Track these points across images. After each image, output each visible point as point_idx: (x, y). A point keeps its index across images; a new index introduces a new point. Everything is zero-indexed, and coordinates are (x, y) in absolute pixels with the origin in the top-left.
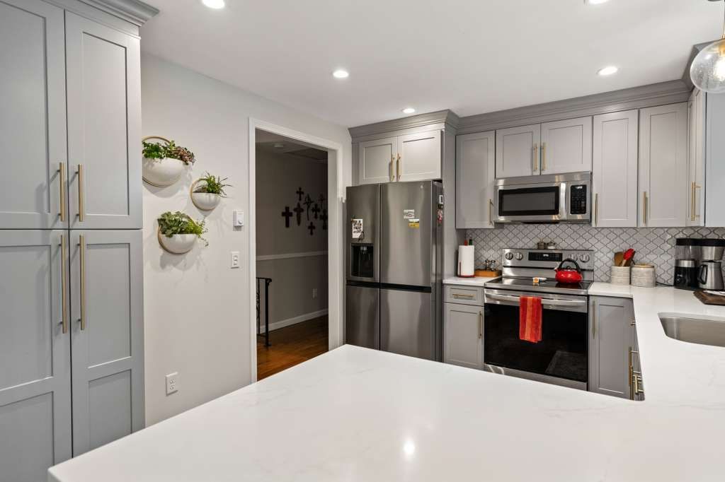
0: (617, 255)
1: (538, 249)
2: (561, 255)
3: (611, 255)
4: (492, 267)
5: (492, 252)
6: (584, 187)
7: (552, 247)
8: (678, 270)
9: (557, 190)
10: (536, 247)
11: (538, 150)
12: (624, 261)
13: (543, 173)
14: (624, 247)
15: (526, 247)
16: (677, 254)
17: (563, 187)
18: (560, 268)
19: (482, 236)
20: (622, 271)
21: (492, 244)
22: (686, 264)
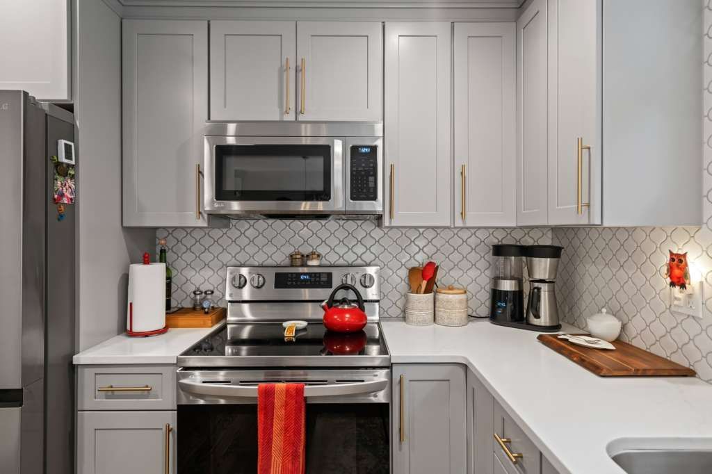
0: (412, 271)
1: (292, 266)
2: (330, 275)
3: (404, 273)
4: (206, 305)
5: (207, 273)
6: (374, 149)
7: (315, 262)
8: (497, 295)
9: (325, 151)
10: (287, 261)
11: (293, 73)
12: (424, 283)
13: (301, 118)
14: (421, 259)
15: (269, 262)
16: (497, 268)
17: (338, 148)
18: (332, 302)
19: (189, 241)
20: (422, 301)
21: (207, 257)
22: (507, 286)
